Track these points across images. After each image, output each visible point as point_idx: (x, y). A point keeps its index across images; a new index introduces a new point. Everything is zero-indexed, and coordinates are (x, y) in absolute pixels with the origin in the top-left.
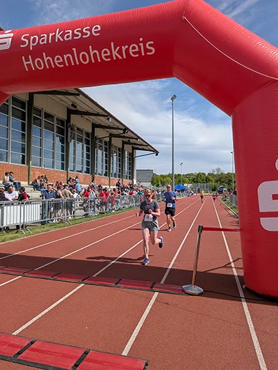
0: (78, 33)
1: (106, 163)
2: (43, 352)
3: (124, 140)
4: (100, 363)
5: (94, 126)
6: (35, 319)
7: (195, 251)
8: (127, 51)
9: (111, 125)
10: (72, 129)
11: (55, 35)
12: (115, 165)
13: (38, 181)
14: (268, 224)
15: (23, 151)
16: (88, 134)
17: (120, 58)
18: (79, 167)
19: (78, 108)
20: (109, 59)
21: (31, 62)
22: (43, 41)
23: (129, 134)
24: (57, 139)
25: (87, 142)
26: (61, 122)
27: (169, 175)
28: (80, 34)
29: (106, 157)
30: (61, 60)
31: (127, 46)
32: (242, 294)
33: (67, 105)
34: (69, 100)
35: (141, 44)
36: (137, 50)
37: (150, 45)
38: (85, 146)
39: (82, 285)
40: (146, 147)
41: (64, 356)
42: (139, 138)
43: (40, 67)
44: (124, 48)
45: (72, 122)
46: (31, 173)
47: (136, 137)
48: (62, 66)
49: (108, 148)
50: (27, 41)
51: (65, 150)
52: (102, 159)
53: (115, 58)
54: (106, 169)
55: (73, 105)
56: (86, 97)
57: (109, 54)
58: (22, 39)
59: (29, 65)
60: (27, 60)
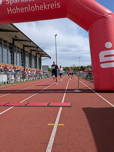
1: (30, 62)
2: (34, 104)
3: (37, 52)
5: (24, 46)
8: (50, 6)
9: (32, 46)
10: (15, 47)
12: (33, 62)
14: (103, 66)
16: (21, 50)
17: (47, 9)
18: (18, 64)
19: (18, 38)
20: (43, 9)
21: (11, 10)
22: (16, 2)
23: (39, 50)
24: (9, 52)
26: (10, 44)
29: (29, 59)
30: (24, 10)
34: (14, 34)
35: (55, 4)
36: (54, 6)
37: (58, 4)
38: (21, 54)
39: (37, 93)
40: (46, 55)
42: (43, 51)
44: (48, 5)
45: (15, 44)
47: (42, 51)
48: (24, 12)
49: (30, 56)
50: (9, 2)
51: (12, 56)
53: (45, 9)
54: (30, 64)
55: (15, 37)
56: (22, 33)
57: (43, 7)
58: (7, 1)
59: (10, 12)
60: (9, 9)
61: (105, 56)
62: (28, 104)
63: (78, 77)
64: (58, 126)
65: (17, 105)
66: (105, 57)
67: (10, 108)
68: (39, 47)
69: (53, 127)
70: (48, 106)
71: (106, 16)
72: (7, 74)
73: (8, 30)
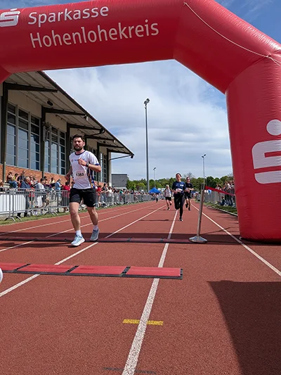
2: (90, 269)
3: (99, 141)
5: (69, 126)
8: (133, 31)
9: (87, 125)
10: (47, 128)
11: (64, 14)
14: (261, 178)
16: (62, 134)
17: (126, 37)
18: (54, 169)
19: (54, 106)
20: (116, 39)
21: (39, 39)
22: (52, 19)
23: (105, 135)
24: (32, 139)
25: (62, 142)
26: (35, 120)
28: (89, 14)
30: (70, 38)
31: (133, 27)
32: (240, 242)
33: (42, 103)
35: (147, 26)
36: (143, 30)
37: (154, 27)
38: (60, 145)
40: (121, 149)
42: (115, 139)
44: (130, 29)
45: (46, 121)
46: (6, 171)
47: (112, 138)
48: (70, 43)
50: (35, 19)
51: (40, 149)
53: (121, 38)
55: (49, 102)
56: (64, 93)
57: (116, 33)
58: (30, 16)
59: (36, 42)
60: (35, 37)
61: (267, 155)
62: (74, 268)
63: (199, 205)
64: (148, 325)
65: (48, 270)
66: (266, 157)
67: (30, 278)
68: (105, 129)
69: (137, 328)
70: (125, 275)
71: (270, 56)
72: (25, 193)
73: (30, 86)
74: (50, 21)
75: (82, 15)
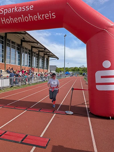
0: (24, 9)
1: (37, 63)
2: (10, 135)
3: (45, 53)
4: (32, 139)
5: (32, 47)
6: (7, 123)
7: (70, 98)
8: (44, 16)
9: (39, 47)
10: (23, 48)
11: (14, 9)
12: (41, 63)
13: (9, 70)
14: (99, 88)
15: (3, 57)
16: (29, 51)
17: (41, 19)
19: (26, 40)
20: (37, 20)
21: (4, 20)
23: (47, 51)
25: (29, 54)
26: (18, 45)
27: (63, 68)
28: (25, 9)
29: (37, 60)
30: (17, 20)
31: (44, 15)
33: (21, 38)
34: (21, 36)
35: (50, 14)
36: (48, 16)
37: (53, 14)
38: (28, 55)
39: (26, 111)
41: (18, 137)
43: (9, 22)
44: (43, 15)
45: (23, 45)
46: (6, 66)
47: (50, 52)
48: (18, 22)
49: (38, 56)
50: (3, 11)
51: (20, 57)
52: (35, 61)
53: (39, 20)
54: (37, 65)
56: (29, 35)
57: (37, 18)
58: (1, 10)
59: (4, 22)
60: (3, 19)
61: (102, 77)
68: (46, 48)
74: (9, 12)
75: (22, 9)
